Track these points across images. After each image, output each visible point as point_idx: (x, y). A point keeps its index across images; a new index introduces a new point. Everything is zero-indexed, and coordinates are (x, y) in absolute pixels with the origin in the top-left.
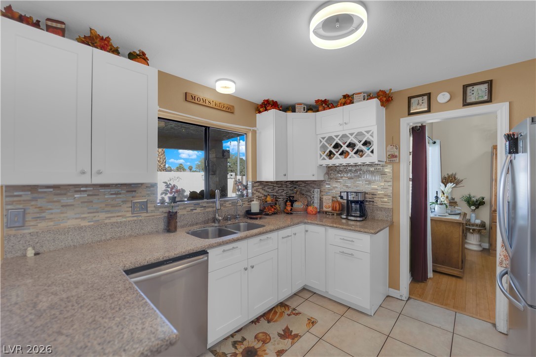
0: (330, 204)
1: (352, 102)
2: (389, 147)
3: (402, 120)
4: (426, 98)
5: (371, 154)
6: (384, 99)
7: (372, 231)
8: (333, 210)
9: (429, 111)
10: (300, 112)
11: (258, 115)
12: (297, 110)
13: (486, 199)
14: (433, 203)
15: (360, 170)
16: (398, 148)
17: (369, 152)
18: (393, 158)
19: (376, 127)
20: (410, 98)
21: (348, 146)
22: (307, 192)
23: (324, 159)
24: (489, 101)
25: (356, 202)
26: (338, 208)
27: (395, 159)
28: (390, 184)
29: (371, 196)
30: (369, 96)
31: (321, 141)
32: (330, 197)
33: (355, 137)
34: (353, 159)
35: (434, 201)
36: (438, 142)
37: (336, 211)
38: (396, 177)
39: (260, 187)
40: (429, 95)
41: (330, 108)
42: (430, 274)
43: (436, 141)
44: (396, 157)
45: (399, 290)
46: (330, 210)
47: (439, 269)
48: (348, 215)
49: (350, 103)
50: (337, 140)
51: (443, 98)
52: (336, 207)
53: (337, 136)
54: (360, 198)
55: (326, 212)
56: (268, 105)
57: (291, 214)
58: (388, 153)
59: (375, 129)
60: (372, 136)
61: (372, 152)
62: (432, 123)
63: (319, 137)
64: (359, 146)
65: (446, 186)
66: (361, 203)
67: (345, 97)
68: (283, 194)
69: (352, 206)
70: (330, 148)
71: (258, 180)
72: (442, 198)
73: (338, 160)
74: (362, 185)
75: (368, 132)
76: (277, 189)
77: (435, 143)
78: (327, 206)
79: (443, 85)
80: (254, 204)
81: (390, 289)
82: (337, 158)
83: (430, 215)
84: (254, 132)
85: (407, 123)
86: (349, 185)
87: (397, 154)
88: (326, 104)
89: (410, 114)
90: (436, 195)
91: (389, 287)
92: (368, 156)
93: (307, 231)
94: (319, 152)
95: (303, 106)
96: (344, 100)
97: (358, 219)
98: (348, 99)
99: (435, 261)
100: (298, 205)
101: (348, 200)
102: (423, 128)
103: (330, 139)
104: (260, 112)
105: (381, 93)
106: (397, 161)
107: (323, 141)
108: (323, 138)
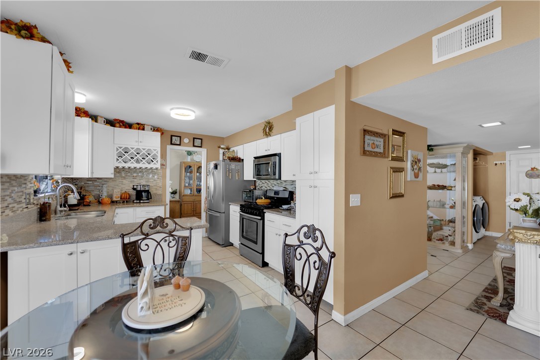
0: (119, 196)
1: (143, 129)
3: (168, 146)
5: (156, 163)
8: (121, 199)
9: (180, 144)
10: (101, 124)
12: (99, 122)
13: (178, 191)
16: (166, 160)
20: (172, 136)
21: (140, 156)
23: (120, 162)
24: (201, 147)
25: (145, 191)
26: (128, 197)
27: (164, 167)
31: (117, 150)
32: (119, 190)
33: (146, 152)
34: (144, 165)
37: (126, 199)
38: (164, 177)
40: (180, 137)
41: (125, 128)
44: (164, 165)
46: (119, 199)
48: (138, 200)
50: (132, 151)
51: (186, 140)
52: (126, 197)
53: (132, 149)
55: (116, 201)
57: (89, 205)
59: (159, 149)
60: (156, 152)
63: (117, 146)
64: (149, 157)
66: (148, 192)
67: (138, 124)
69: (142, 195)
70: (127, 155)
74: (147, 182)
75: (155, 150)
78: (116, 197)
79: (187, 135)
80: (71, 197)
82: (132, 163)
85: (170, 148)
87: (165, 164)
88: (123, 124)
89: (171, 144)
94: (116, 157)
95: (104, 119)
96: (137, 126)
97: (147, 201)
98: (141, 127)
101: (138, 191)
103: (126, 149)
105: (161, 130)
107: (120, 150)
108: (120, 148)
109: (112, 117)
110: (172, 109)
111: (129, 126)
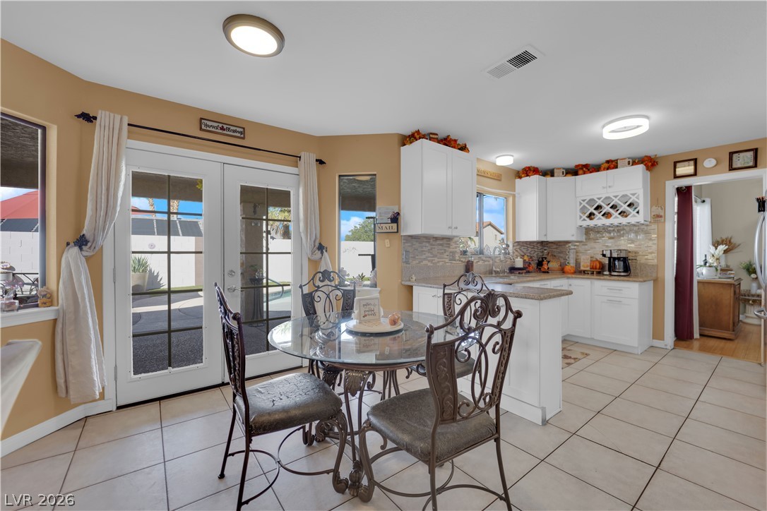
0: (589, 264)
1: (616, 167)
2: (654, 208)
3: (667, 182)
4: (692, 163)
5: (637, 214)
6: (650, 164)
7: (641, 280)
8: (590, 268)
9: (695, 174)
10: (558, 176)
11: (518, 180)
12: (555, 174)
14: (701, 266)
15: (624, 229)
16: (664, 208)
17: (634, 213)
18: (658, 218)
19: (642, 190)
20: (675, 164)
21: (611, 207)
22: (559, 253)
23: (584, 220)
24: (755, 166)
25: (619, 259)
26: (598, 267)
27: (660, 219)
28: (655, 242)
29: (634, 254)
30: (634, 162)
31: (581, 204)
32: (589, 257)
33: (620, 199)
34: (616, 220)
35: (702, 263)
36: (708, 200)
37: (596, 269)
38: (661, 236)
39: (518, 247)
40: (695, 161)
41: (591, 172)
42: (696, 335)
43: (705, 199)
44: (661, 217)
45: (664, 340)
46: (588, 269)
47: (706, 333)
48: (610, 271)
49: (613, 168)
50: (599, 202)
51: (709, 163)
52: (595, 266)
53: (599, 199)
54: (623, 255)
55: (584, 271)
56: (529, 171)
57: (548, 272)
58: (653, 214)
59: (641, 192)
60: (637, 198)
61: (638, 212)
62: (701, 185)
63: (579, 200)
64: (624, 207)
65: (716, 249)
66: (625, 260)
67: (608, 162)
68: (535, 255)
69: (615, 264)
70: (592, 210)
71: (517, 240)
72: (710, 260)
73: (599, 221)
74: (625, 244)
75: (633, 194)
76: (530, 249)
77: (704, 201)
78: (585, 265)
79: (709, 152)
80: (518, 261)
81: (654, 340)
82: (599, 219)
83: (696, 279)
84: (514, 196)
85: (671, 186)
86: (610, 245)
87: (662, 214)
88: (587, 168)
89: (676, 177)
90: (704, 259)
91: (653, 338)
92: (634, 216)
93: (570, 285)
94: (579, 213)
95: (562, 170)
96: (607, 165)
97: (622, 274)
98: (612, 164)
99: (701, 325)
100: (554, 265)
101: (610, 258)
102: (689, 188)
103: (591, 201)
104: (520, 177)
105: (646, 159)
106: (663, 220)
107: (584, 203)
108: (584, 201)
109: (571, 164)
110: (604, 126)
111: (596, 168)
